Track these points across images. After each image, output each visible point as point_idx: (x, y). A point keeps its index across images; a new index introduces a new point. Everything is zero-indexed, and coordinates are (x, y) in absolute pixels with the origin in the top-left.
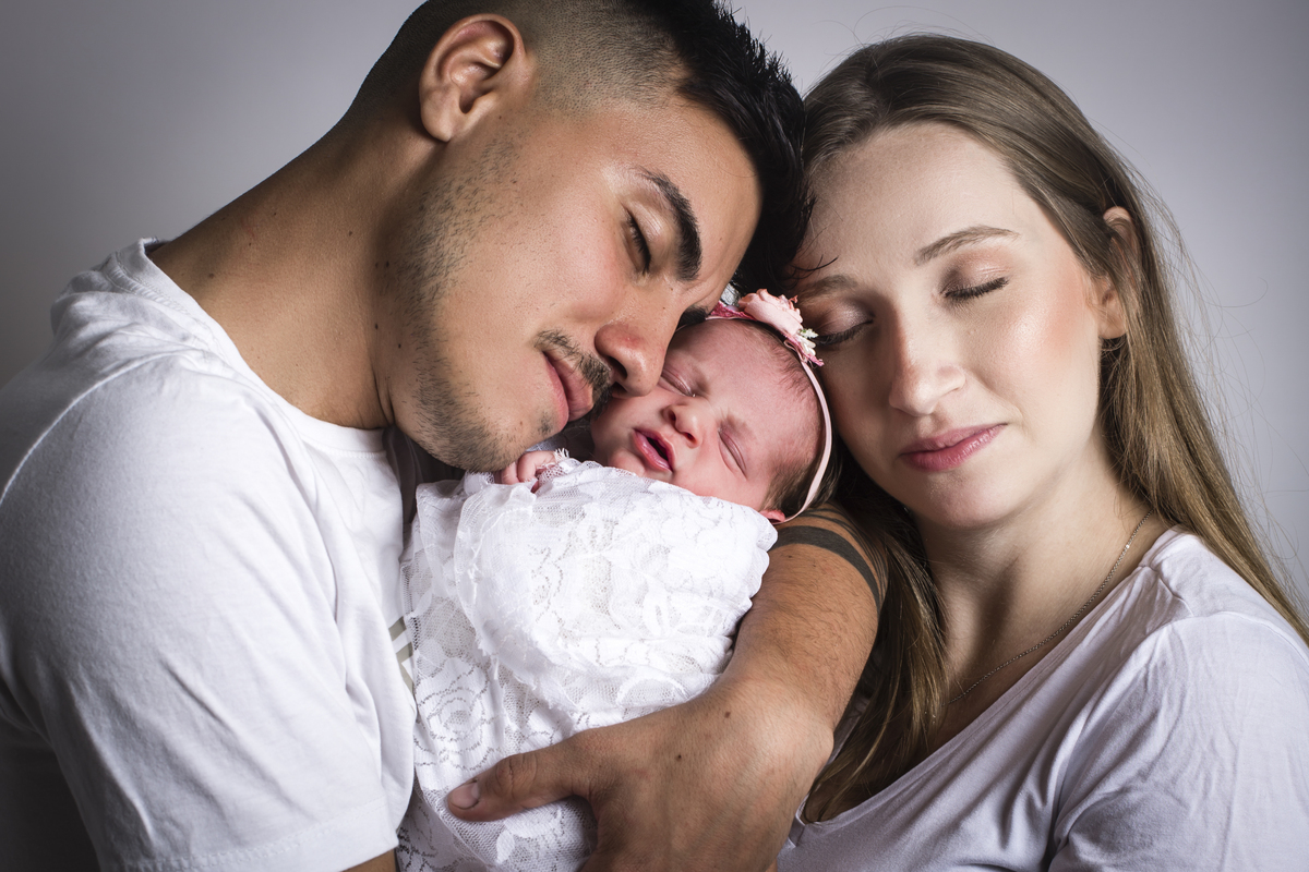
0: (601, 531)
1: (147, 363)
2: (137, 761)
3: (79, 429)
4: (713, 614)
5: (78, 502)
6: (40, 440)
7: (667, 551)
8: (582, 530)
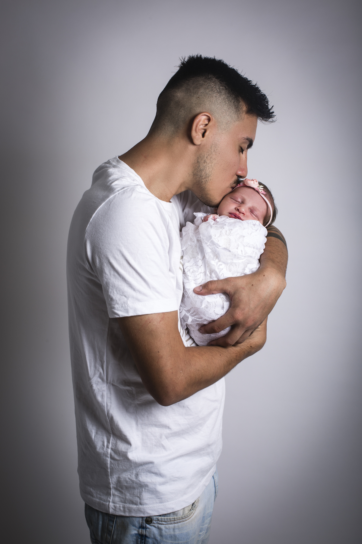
0: (228, 232)
1: (129, 188)
2: (118, 282)
3: (112, 203)
4: (255, 253)
5: (111, 221)
6: (102, 205)
7: (244, 236)
8: (224, 231)
